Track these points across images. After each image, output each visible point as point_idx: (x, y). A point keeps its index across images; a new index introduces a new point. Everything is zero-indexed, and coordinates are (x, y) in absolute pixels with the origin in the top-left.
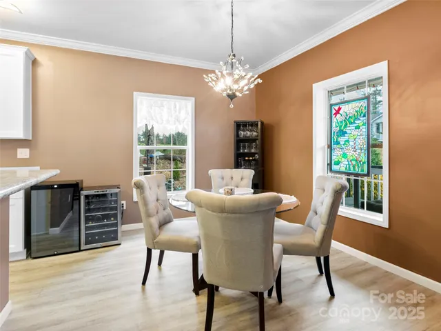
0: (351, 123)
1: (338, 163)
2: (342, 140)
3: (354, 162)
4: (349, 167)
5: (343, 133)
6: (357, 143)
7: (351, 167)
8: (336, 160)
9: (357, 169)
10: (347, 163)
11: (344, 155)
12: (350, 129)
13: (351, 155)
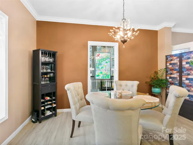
0: (104, 61)
1: (98, 76)
2: (100, 67)
3: (105, 75)
4: (103, 77)
5: (100, 64)
6: (106, 68)
7: (104, 77)
8: (98, 75)
9: (106, 78)
10: (102, 75)
11: (101, 73)
12: (104, 63)
13: (104, 72)
